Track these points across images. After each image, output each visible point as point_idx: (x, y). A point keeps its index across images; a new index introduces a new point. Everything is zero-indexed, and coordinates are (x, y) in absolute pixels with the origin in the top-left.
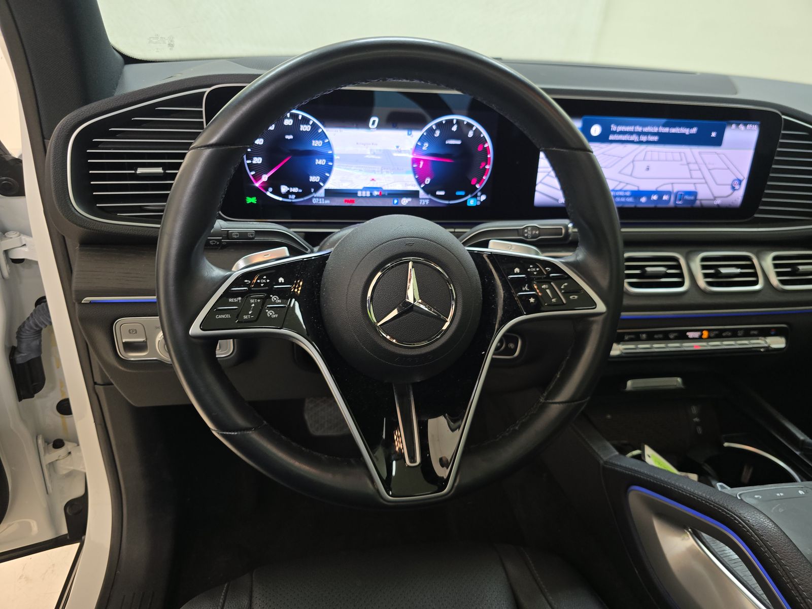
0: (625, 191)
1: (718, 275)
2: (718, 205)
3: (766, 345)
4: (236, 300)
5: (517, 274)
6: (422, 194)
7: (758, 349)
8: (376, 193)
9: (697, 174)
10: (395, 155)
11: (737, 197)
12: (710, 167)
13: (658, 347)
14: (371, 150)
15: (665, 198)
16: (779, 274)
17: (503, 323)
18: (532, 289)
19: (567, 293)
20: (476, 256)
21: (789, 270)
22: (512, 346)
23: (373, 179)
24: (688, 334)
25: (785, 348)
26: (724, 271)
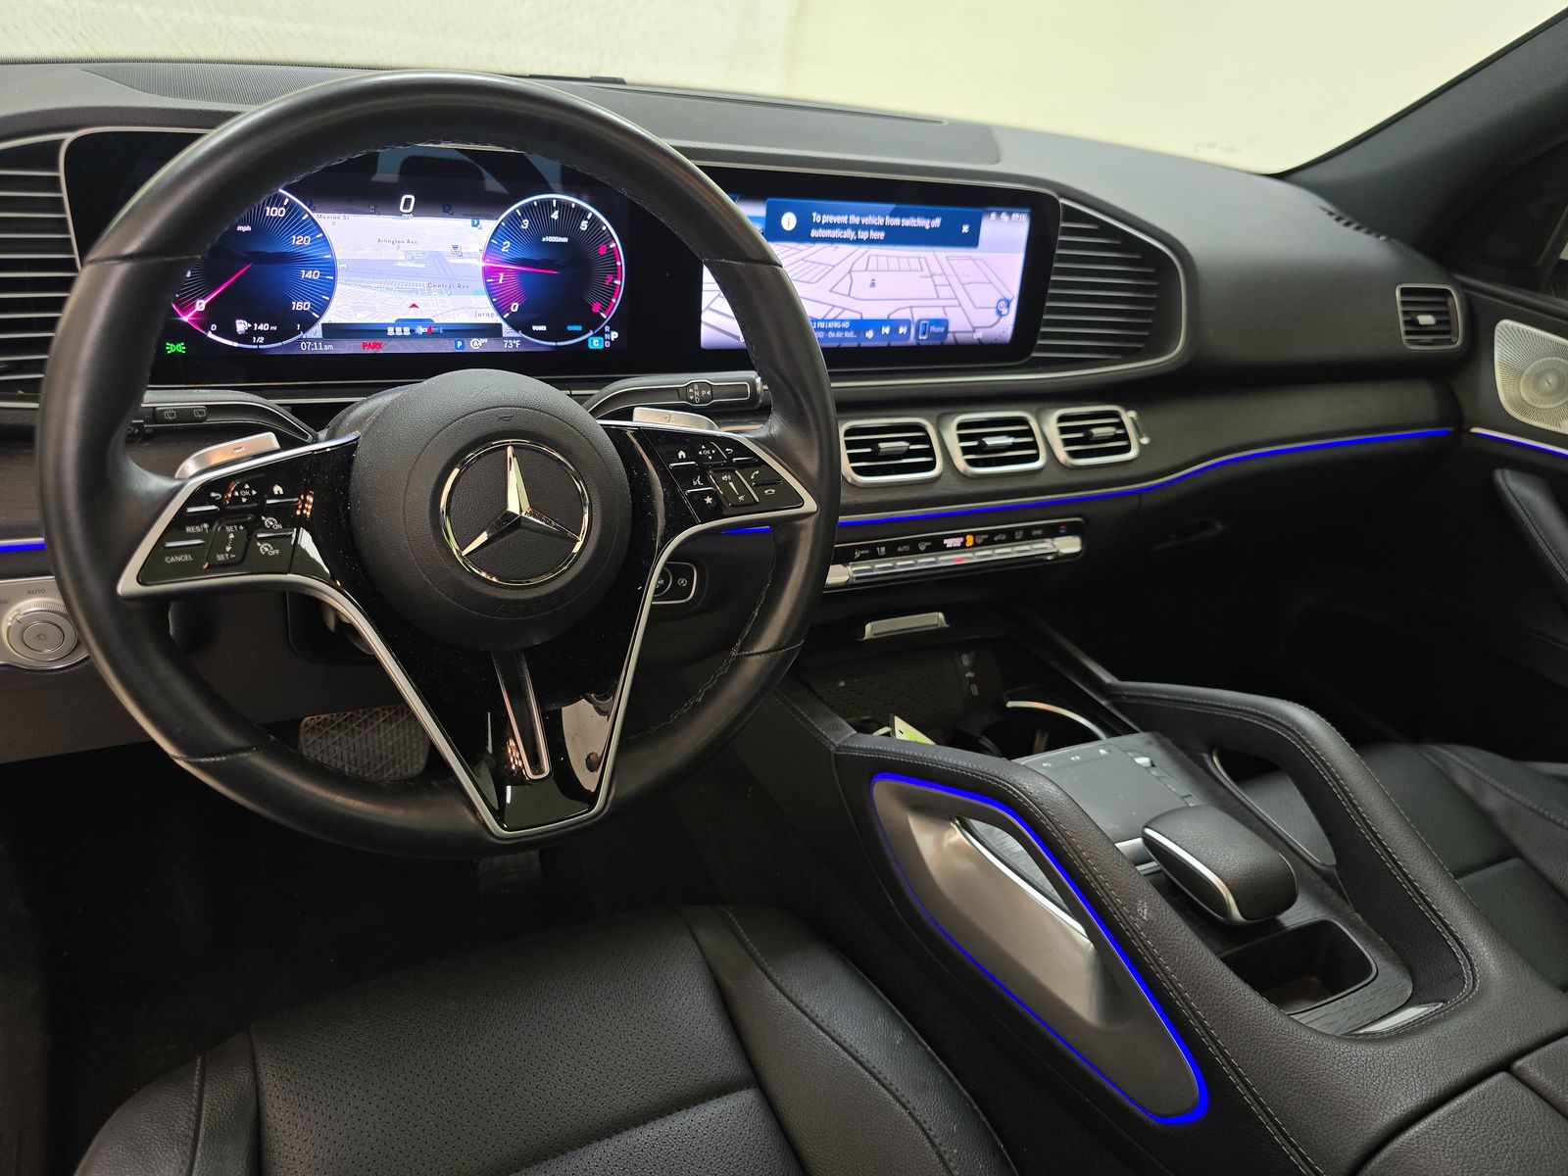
0: (842, 321)
1: (982, 448)
2: (979, 339)
3: (1054, 550)
4: (198, 529)
5: (682, 460)
6: (507, 329)
7: (1044, 557)
8: (421, 330)
9: (945, 292)
10: (452, 261)
11: (1004, 327)
12: (965, 280)
13: (903, 564)
14: (406, 253)
15: (902, 330)
16: (1067, 442)
17: (665, 541)
18: (706, 483)
19: (759, 486)
20: (616, 434)
21: (1080, 435)
22: (683, 582)
23: (414, 306)
24: (945, 541)
25: (1080, 552)
26: (990, 441)
